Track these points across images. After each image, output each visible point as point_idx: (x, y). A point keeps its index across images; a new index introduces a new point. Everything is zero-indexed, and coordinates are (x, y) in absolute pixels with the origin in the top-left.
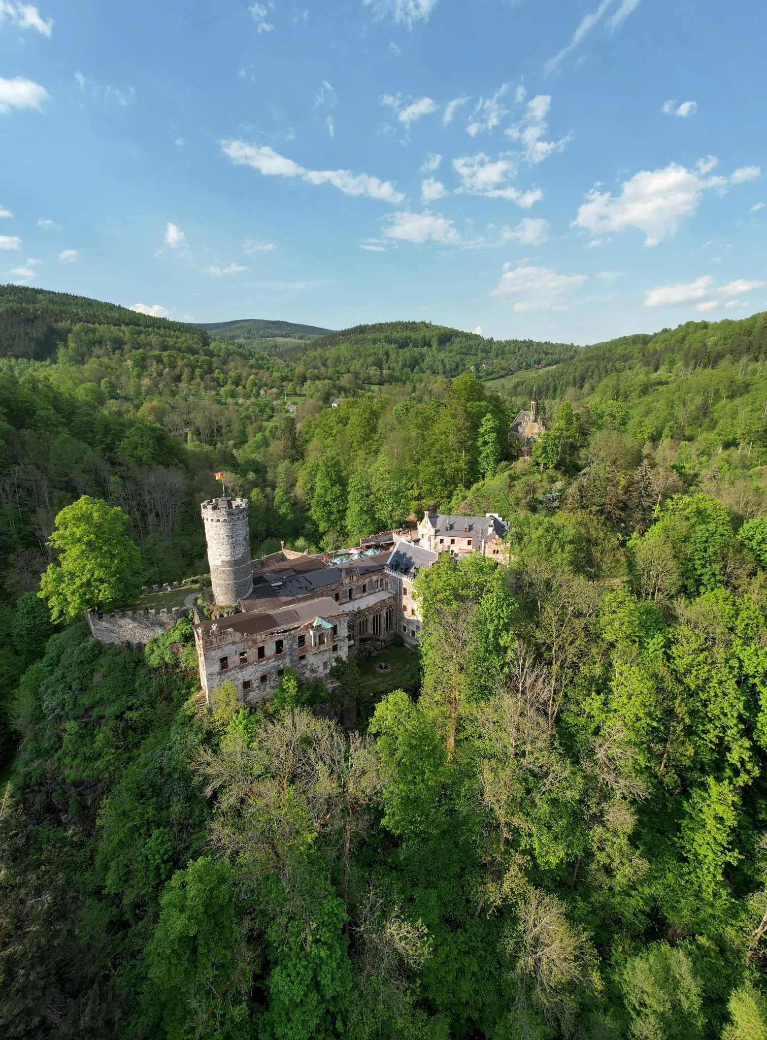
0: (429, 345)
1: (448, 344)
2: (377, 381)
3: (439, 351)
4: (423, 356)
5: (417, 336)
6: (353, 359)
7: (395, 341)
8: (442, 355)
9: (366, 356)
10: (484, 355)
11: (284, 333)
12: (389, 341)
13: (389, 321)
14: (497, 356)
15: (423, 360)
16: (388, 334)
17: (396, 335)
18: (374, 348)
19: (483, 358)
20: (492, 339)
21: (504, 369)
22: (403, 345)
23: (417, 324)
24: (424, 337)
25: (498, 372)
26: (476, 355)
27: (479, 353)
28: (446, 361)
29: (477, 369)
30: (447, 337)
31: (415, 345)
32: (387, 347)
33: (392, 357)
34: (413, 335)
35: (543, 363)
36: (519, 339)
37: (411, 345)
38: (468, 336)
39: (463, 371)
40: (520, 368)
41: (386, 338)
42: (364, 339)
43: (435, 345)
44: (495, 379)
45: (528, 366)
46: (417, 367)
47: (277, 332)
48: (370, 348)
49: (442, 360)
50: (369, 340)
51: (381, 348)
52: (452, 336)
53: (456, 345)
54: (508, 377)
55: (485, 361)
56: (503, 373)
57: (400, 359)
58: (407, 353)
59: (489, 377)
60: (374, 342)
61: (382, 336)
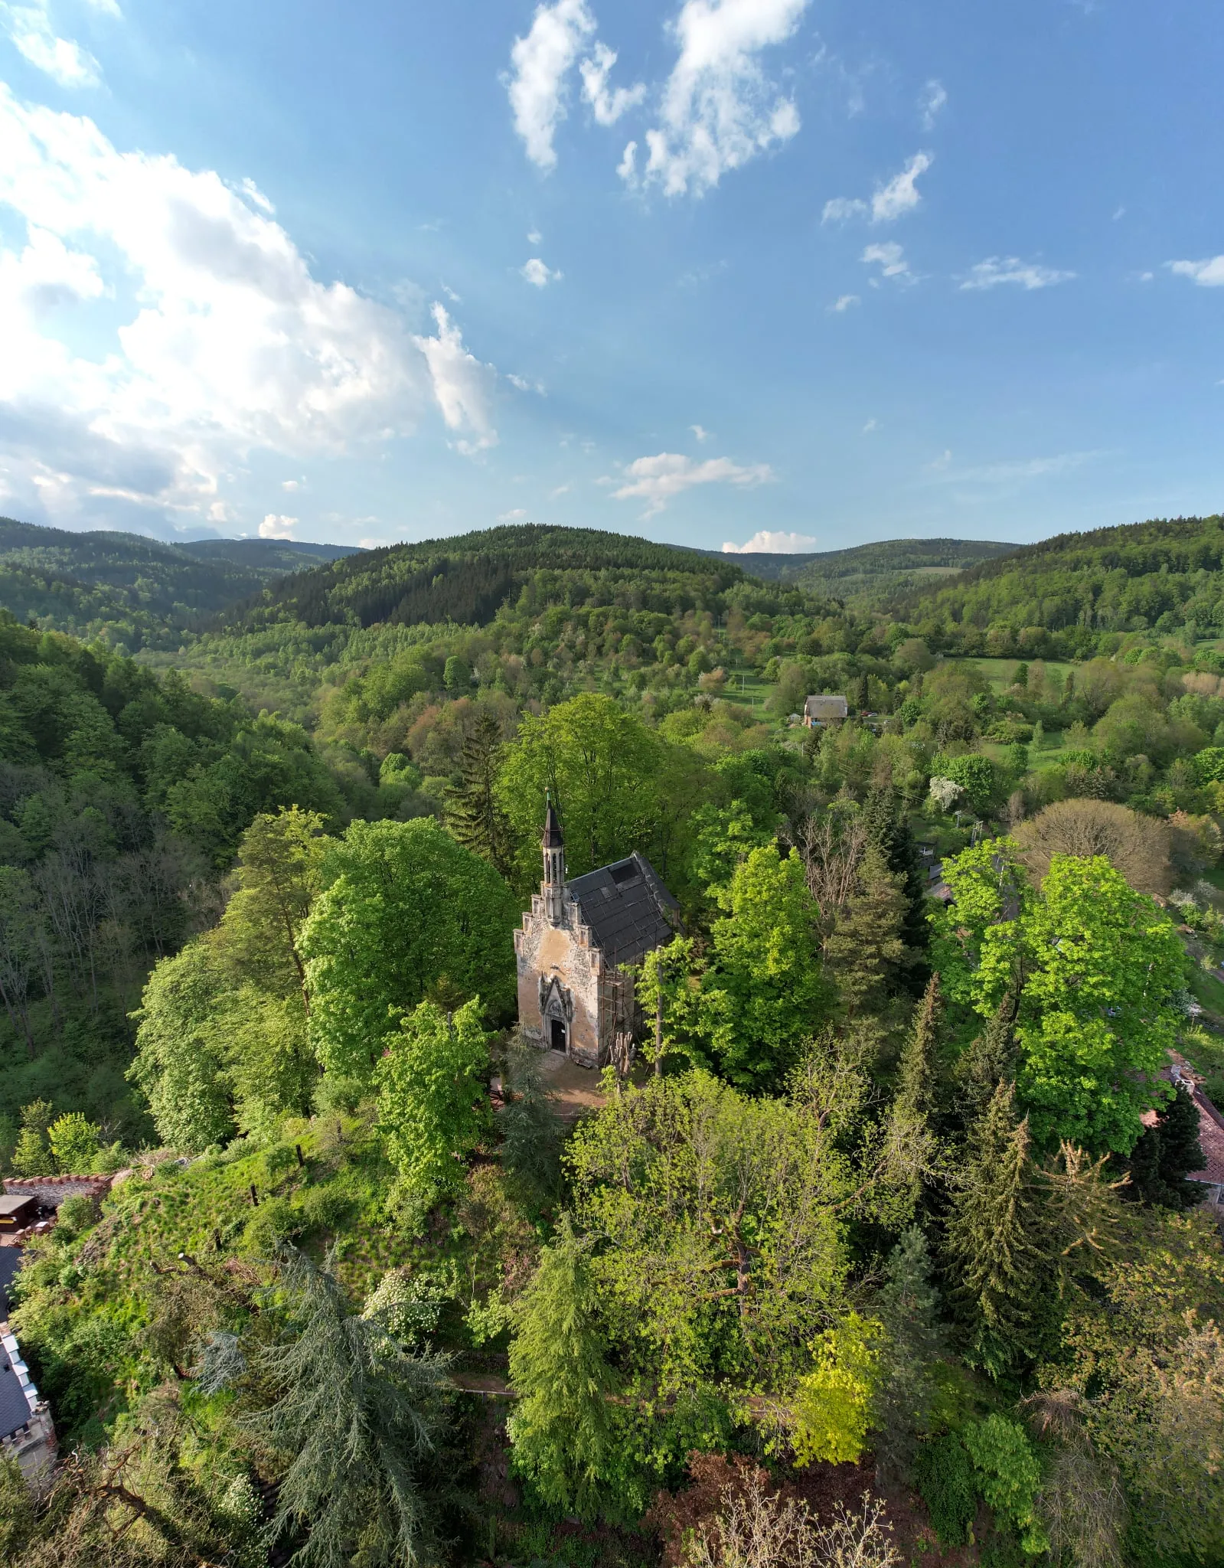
0: (1214, 564)
2: (998, 651)
4: (1188, 591)
5: (1189, 547)
6: (1015, 602)
7: (1126, 562)
11: (937, 559)
12: (1110, 562)
15: (1186, 600)
16: (1116, 548)
17: (1133, 550)
18: (1068, 579)
22: (1136, 569)
23: (1200, 521)
24: (1208, 549)
31: (1176, 568)
32: (1102, 575)
33: (1108, 594)
34: (1175, 546)
37: (1165, 567)
41: (1104, 558)
42: (1057, 562)
46: (1166, 614)
47: (925, 558)
48: (1061, 580)
50: (1065, 563)
51: (1088, 577)
57: (1125, 599)
58: (1144, 587)
60: (1077, 566)
61: (1100, 553)
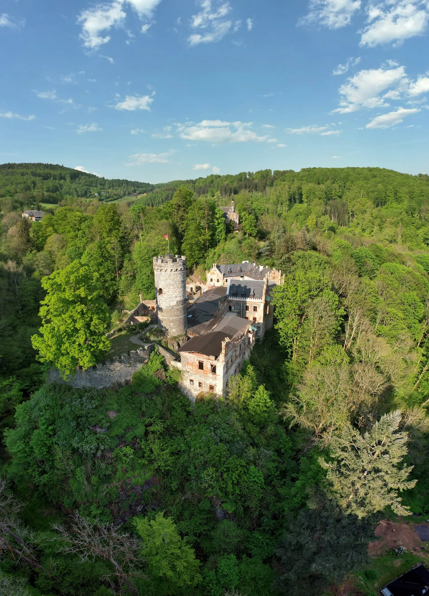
0: (64, 178)
1: (77, 179)
3: (72, 183)
4: (61, 186)
5: (57, 173)
7: (40, 175)
8: (74, 186)
9: (17, 184)
10: (102, 187)
12: (34, 174)
13: (33, 162)
14: (109, 188)
15: (62, 188)
16: (34, 170)
17: (39, 171)
18: (23, 179)
19: (101, 189)
20: (103, 178)
21: (116, 195)
22: (46, 178)
24: (61, 174)
25: (113, 197)
26: (96, 186)
27: (98, 185)
28: (78, 189)
29: (99, 194)
30: (76, 175)
31: (55, 179)
32: (33, 178)
33: (38, 185)
34: (53, 172)
35: (137, 192)
36: (121, 179)
37: (52, 178)
38: (89, 176)
39: (90, 196)
40: (125, 195)
41: (32, 172)
42: (14, 172)
43: (68, 179)
44: (112, 200)
45: (129, 194)
46: (58, 192)
48: (20, 179)
49: (75, 189)
50: (17, 173)
51: (29, 179)
52: (79, 174)
53: (83, 180)
54: (119, 200)
55: (102, 190)
56: (115, 197)
57: (45, 187)
58: (50, 183)
59: (108, 200)
60: (23, 175)
61: (29, 171)
